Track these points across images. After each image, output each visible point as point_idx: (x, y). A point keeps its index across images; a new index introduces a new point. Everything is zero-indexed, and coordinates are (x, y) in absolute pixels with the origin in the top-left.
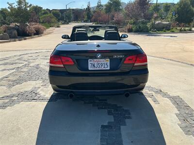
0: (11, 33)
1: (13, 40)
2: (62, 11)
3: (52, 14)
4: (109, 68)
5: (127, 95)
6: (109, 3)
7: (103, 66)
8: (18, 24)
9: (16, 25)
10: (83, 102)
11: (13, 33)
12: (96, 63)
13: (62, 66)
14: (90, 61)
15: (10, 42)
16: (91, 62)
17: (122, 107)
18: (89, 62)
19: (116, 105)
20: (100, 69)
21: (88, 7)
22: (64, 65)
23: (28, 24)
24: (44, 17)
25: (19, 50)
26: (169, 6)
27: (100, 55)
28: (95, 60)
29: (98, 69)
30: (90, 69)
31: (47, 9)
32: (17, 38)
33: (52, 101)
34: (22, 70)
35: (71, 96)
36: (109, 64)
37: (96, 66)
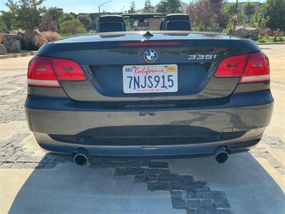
0: (10, 45)
1: (13, 54)
2: (93, 16)
3: (77, 19)
4: (175, 89)
5: (222, 158)
6: (162, 2)
7: (161, 84)
8: (23, 32)
9: (19, 33)
10: (113, 170)
11: (14, 44)
12: (142, 76)
13: (55, 83)
14: (127, 70)
15: (7, 57)
16: (130, 74)
17: (205, 183)
18: (125, 74)
19: (190, 177)
20: (154, 90)
21: (132, 9)
22: (60, 82)
23: (37, 31)
24: (67, 24)
25: (17, 69)
26: (253, 7)
27: (152, 54)
28: (141, 68)
29: (147, 90)
30: (127, 90)
31: (71, 13)
32: (19, 52)
33: (43, 167)
34: (8, 101)
35: (81, 161)
36: (175, 78)
37: (142, 83)
